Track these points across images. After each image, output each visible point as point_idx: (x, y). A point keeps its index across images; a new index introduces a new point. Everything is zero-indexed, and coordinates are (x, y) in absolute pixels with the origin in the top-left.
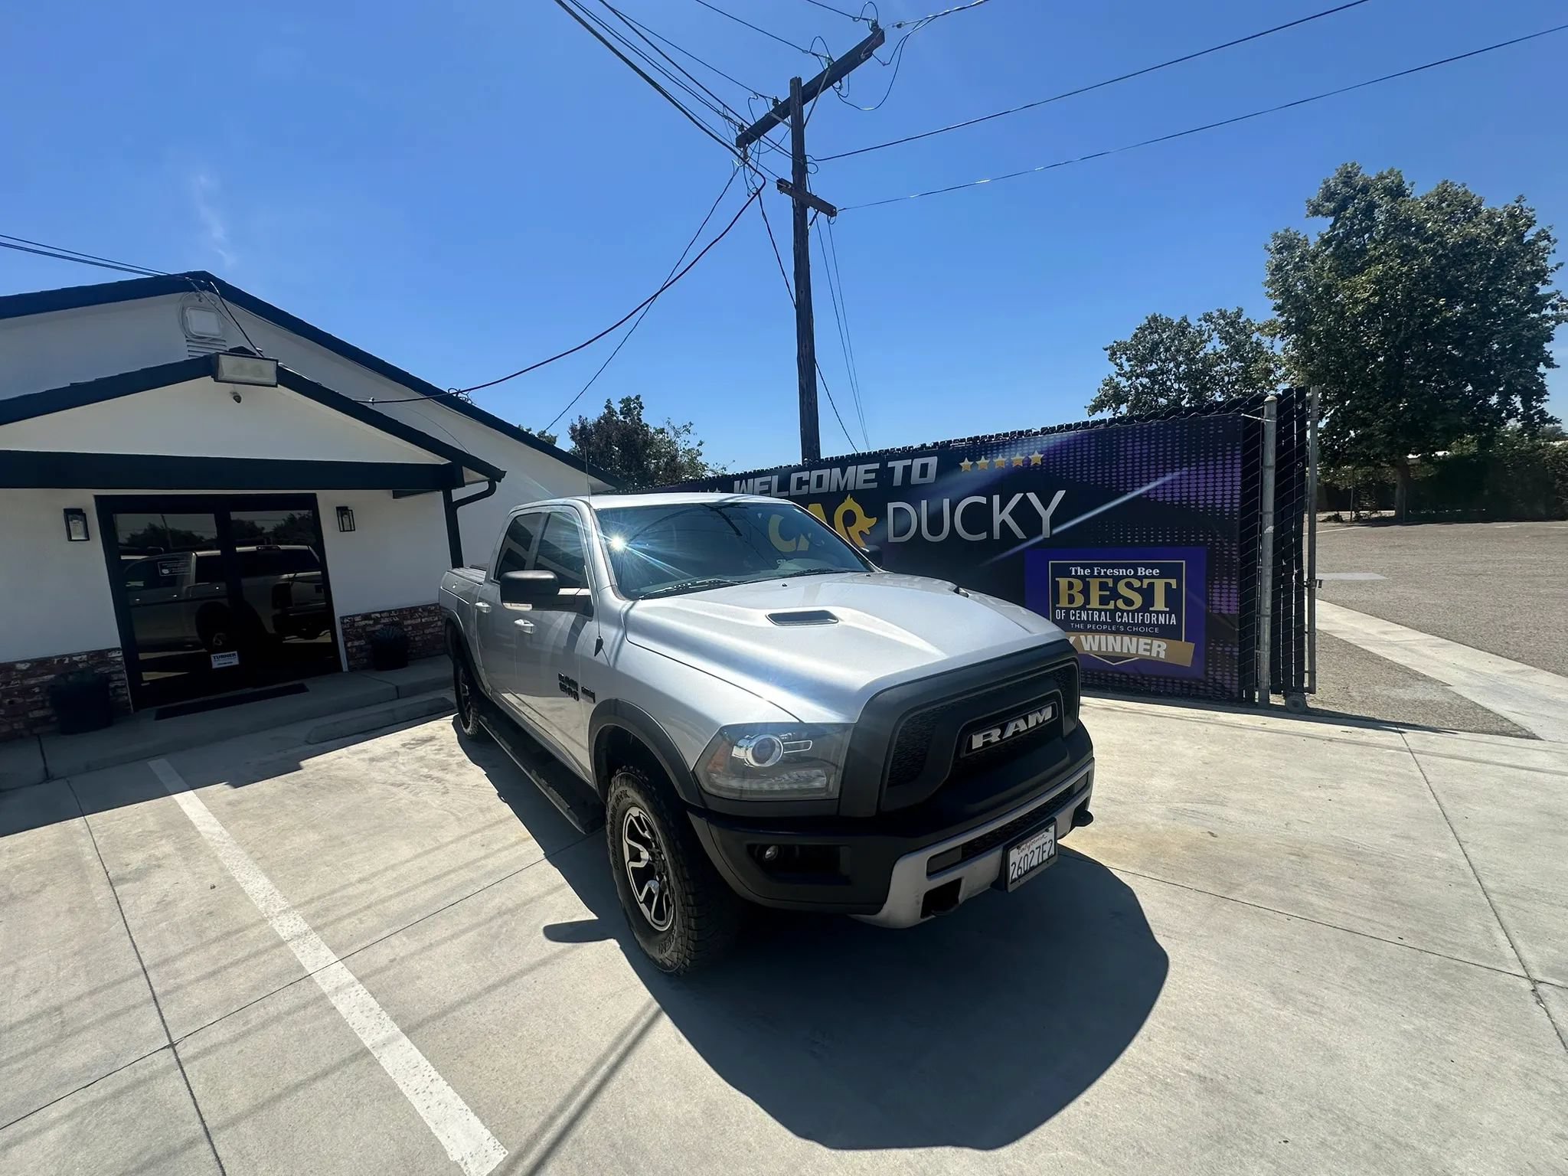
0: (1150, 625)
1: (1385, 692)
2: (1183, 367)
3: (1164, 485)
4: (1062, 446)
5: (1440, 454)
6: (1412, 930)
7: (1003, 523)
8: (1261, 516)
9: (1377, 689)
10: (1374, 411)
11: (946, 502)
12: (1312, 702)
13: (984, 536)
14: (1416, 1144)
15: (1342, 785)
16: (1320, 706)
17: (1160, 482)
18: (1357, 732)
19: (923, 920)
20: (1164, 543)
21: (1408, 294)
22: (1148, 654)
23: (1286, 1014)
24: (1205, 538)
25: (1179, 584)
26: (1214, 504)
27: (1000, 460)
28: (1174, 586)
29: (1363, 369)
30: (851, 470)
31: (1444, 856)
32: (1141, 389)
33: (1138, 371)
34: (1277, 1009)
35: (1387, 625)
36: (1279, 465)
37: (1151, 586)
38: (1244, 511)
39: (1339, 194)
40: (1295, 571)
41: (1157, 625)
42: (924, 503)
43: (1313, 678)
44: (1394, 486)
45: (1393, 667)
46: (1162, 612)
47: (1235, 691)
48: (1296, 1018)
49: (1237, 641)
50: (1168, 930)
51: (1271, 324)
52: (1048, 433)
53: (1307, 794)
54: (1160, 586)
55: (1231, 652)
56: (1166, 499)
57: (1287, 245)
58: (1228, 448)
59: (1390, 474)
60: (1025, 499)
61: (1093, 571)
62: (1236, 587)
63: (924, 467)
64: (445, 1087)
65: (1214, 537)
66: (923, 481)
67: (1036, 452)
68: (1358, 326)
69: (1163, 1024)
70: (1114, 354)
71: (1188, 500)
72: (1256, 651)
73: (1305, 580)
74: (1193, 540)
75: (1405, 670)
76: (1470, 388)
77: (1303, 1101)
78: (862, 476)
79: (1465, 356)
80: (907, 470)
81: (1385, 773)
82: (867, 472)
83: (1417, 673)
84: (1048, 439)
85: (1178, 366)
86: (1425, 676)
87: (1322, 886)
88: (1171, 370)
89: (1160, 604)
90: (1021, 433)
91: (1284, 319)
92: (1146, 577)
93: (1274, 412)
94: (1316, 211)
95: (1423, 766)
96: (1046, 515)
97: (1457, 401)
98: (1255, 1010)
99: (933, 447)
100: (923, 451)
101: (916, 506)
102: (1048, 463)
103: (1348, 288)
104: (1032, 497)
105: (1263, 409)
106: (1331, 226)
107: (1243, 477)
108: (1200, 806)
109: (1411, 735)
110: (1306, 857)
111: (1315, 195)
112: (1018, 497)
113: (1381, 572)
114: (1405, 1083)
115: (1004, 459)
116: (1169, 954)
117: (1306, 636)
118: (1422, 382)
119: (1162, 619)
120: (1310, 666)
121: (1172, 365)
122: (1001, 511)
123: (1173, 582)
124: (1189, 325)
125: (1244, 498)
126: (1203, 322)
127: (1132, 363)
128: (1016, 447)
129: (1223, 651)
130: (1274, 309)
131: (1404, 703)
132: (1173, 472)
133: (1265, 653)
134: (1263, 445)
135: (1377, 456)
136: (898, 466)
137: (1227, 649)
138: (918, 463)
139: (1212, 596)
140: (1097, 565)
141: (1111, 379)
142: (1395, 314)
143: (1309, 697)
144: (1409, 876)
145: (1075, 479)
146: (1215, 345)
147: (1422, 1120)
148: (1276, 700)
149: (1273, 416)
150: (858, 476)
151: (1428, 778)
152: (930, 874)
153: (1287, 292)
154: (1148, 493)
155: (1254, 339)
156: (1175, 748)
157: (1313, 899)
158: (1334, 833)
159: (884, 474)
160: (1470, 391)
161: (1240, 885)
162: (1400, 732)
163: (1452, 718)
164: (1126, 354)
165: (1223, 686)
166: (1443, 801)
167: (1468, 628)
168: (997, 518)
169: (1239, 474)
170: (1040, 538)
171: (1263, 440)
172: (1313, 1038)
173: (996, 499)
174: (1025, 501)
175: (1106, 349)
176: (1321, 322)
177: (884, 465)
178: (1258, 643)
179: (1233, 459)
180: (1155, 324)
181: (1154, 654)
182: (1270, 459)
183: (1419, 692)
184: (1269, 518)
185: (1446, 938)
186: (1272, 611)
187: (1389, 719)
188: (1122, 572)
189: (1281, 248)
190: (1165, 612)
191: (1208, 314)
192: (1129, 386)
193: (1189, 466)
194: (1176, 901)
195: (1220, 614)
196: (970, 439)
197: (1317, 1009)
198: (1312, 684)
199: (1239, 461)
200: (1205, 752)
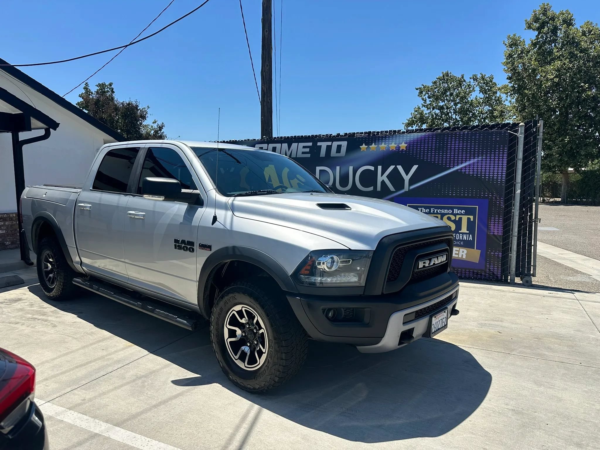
0: (459, 240)
1: (564, 278)
2: (459, 105)
3: (470, 165)
4: (417, 140)
5: (583, 169)
6: (584, 361)
7: (383, 182)
8: (515, 184)
9: (562, 277)
10: (554, 142)
11: (351, 169)
12: (535, 281)
13: (371, 189)
14: (592, 420)
15: (551, 313)
16: (537, 284)
17: (467, 163)
18: (555, 293)
19: (399, 347)
20: (468, 196)
21: (572, 78)
22: (457, 256)
23: (542, 389)
24: (488, 194)
25: (474, 218)
26: (493, 177)
27: (383, 146)
28: (472, 220)
29: (549, 118)
30: (294, 145)
31: (594, 336)
32: (435, 116)
33: (434, 105)
34: (538, 388)
35: (562, 251)
36: (524, 158)
37: (460, 219)
38: (507, 181)
39: (540, 19)
40: (529, 214)
41: (463, 240)
42: (338, 168)
43: (535, 269)
44: (560, 185)
45: (567, 268)
46: (465, 233)
47: (499, 276)
48: (545, 390)
49: (501, 249)
50: (489, 366)
51: (505, 87)
52: (410, 133)
53: (537, 317)
54: (465, 219)
55: (498, 255)
56: (470, 173)
57: (514, 44)
58: (501, 148)
59: (559, 178)
60: (396, 169)
61: (430, 210)
62: (502, 221)
63: (339, 147)
64: (158, 443)
65: (492, 194)
66: (338, 155)
67: (403, 143)
68: (548, 94)
69: (494, 395)
70: (421, 92)
71: (481, 174)
72: (510, 255)
73: (533, 219)
74: (482, 195)
75: (572, 269)
76: (597, 134)
77: (552, 413)
78: (301, 150)
79: (596, 116)
80: (329, 148)
81: (568, 308)
82: (304, 147)
83: (577, 271)
84: (410, 136)
85: (456, 104)
86: (581, 272)
87: (549, 349)
88: (452, 106)
89: (464, 229)
90: (395, 131)
91: (512, 85)
92: (458, 214)
93: (523, 132)
94: (529, 27)
95: (583, 306)
96: (407, 178)
97: (592, 140)
98: (529, 389)
99: (344, 136)
100: (338, 138)
101: (333, 169)
102: (409, 149)
103: (544, 72)
104: (400, 168)
105: (518, 129)
106: (536, 36)
107: (508, 163)
108: (492, 322)
109: (577, 294)
110: (540, 339)
111: (530, 18)
112: (392, 167)
113: (557, 227)
114: (586, 405)
115: (386, 146)
116: (491, 374)
117: (533, 247)
118: (576, 128)
119: (465, 238)
120: (533, 263)
121: (452, 104)
122: (382, 175)
123: (472, 217)
124: (465, 81)
125: (508, 175)
126: (472, 80)
127: (431, 100)
128: (392, 139)
129: (494, 255)
130: (507, 78)
131: (573, 282)
132: (474, 158)
133: (513, 255)
134: (517, 148)
135: (554, 167)
136: (324, 145)
137: (496, 253)
138: (335, 144)
139: (490, 226)
140: (432, 207)
141: (419, 108)
142: (565, 90)
143: (533, 279)
144: (581, 344)
145: (424, 159)
146: (476, 95)
147: (593, 414)
148: (518, 280)
149: (522, 133)
150: (299, 148)
151: (586, 310)
152: (404, 323)
153: (514, 70)
154: (461, 169)
155: (498, 95)
156: (475, 300)
157: (547, 353)
158: (551, 330)
159: (315, 150)
160: (597, 136)
161: (516, 349)
162: (573, 293)
163: (593, 288)
164: (428, 94)
165: (493, 274)
166: (592, 318)
167: (597, 252)
168: (380, 179)
169: (506, 162)
170: (402, 191)
171: (517, 145)
172: (552, 395)
173: (380, 168)
174: (396, 170)
175: (417, 89)
176: (530, 89)
177: (315, 144)
178: (511, 251)
179: (503, 154)
180: (446, 78)
181: (460, 256)
182: (520, 155)
183: (579, 278)
184: (518, 186)
185: (597, 362)
186: (518, 234)
187: (567, 288)
188: (446, 211)
189: (512, 45)
190: (467, 234)
191: (475, 75)
192: (429, 113)
193: (482, 156)
194: (490, 356)
195: (494, 235)
196: (366, 133)
197: (552, 387)
198: (534, 271)
199: (506, 155)
200: (489, 302)
